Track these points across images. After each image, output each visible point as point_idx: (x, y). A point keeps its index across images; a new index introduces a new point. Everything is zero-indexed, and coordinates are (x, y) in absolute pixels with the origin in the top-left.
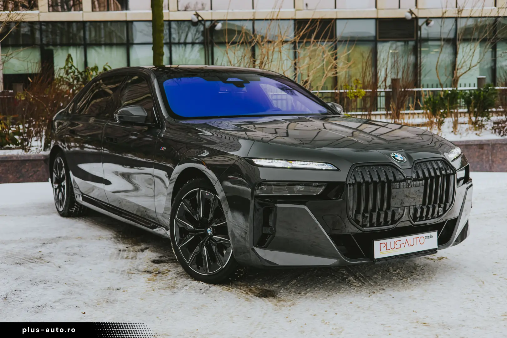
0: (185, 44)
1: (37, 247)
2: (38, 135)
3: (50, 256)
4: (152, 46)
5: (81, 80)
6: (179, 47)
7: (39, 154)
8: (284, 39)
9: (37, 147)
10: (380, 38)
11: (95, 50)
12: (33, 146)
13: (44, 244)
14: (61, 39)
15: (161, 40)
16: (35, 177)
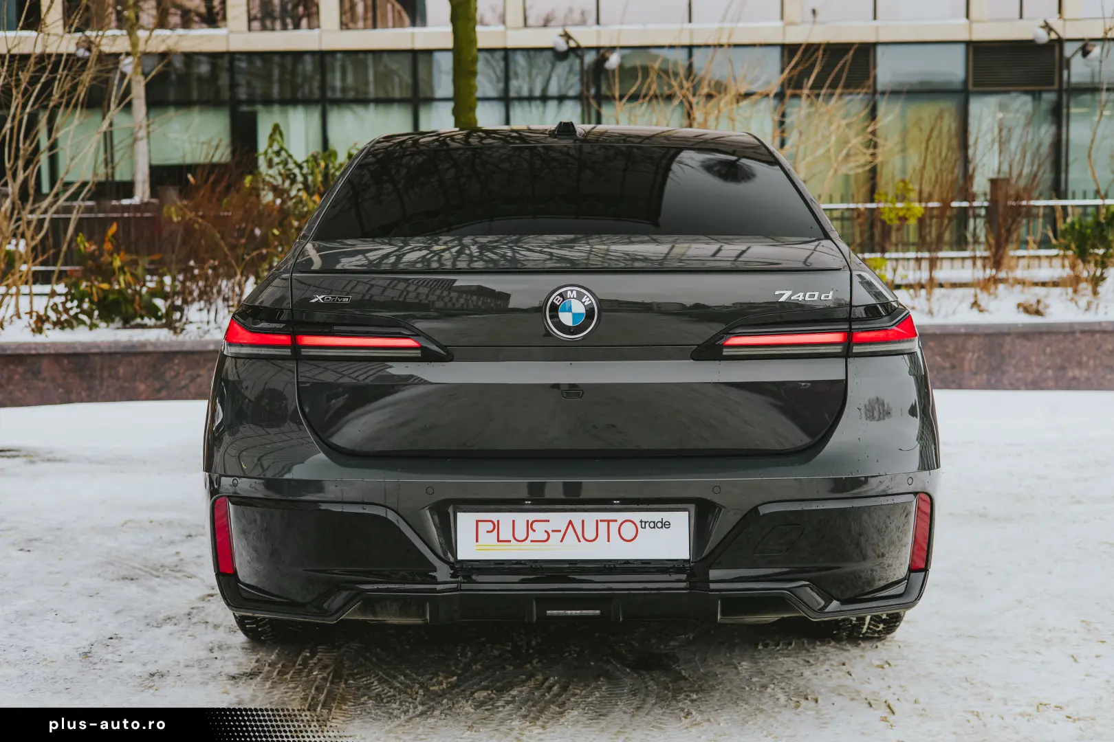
0: (544, 98)
1: (172, 543)
2: (205, 297)
3: (196, 564)
4: (451, 105)
5: (300, 178)
6: (530, 105)
7: (203, 339)
8: (743, 91)
9: (200, 325)
10: (975, 85)
11: (354, 112)
12: (191, 322)
13: (190, 536)
14: (281, 91)
15: (472, 93)
16: (192, 389)
